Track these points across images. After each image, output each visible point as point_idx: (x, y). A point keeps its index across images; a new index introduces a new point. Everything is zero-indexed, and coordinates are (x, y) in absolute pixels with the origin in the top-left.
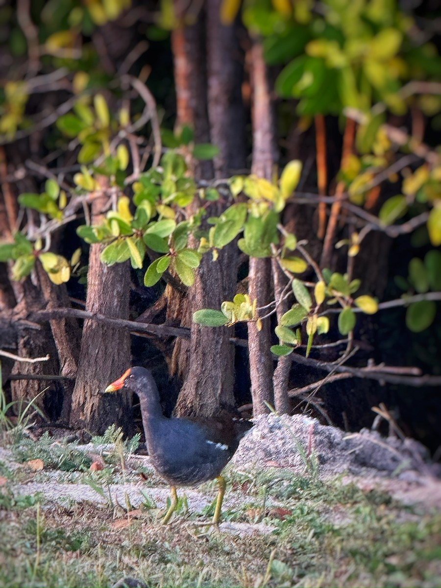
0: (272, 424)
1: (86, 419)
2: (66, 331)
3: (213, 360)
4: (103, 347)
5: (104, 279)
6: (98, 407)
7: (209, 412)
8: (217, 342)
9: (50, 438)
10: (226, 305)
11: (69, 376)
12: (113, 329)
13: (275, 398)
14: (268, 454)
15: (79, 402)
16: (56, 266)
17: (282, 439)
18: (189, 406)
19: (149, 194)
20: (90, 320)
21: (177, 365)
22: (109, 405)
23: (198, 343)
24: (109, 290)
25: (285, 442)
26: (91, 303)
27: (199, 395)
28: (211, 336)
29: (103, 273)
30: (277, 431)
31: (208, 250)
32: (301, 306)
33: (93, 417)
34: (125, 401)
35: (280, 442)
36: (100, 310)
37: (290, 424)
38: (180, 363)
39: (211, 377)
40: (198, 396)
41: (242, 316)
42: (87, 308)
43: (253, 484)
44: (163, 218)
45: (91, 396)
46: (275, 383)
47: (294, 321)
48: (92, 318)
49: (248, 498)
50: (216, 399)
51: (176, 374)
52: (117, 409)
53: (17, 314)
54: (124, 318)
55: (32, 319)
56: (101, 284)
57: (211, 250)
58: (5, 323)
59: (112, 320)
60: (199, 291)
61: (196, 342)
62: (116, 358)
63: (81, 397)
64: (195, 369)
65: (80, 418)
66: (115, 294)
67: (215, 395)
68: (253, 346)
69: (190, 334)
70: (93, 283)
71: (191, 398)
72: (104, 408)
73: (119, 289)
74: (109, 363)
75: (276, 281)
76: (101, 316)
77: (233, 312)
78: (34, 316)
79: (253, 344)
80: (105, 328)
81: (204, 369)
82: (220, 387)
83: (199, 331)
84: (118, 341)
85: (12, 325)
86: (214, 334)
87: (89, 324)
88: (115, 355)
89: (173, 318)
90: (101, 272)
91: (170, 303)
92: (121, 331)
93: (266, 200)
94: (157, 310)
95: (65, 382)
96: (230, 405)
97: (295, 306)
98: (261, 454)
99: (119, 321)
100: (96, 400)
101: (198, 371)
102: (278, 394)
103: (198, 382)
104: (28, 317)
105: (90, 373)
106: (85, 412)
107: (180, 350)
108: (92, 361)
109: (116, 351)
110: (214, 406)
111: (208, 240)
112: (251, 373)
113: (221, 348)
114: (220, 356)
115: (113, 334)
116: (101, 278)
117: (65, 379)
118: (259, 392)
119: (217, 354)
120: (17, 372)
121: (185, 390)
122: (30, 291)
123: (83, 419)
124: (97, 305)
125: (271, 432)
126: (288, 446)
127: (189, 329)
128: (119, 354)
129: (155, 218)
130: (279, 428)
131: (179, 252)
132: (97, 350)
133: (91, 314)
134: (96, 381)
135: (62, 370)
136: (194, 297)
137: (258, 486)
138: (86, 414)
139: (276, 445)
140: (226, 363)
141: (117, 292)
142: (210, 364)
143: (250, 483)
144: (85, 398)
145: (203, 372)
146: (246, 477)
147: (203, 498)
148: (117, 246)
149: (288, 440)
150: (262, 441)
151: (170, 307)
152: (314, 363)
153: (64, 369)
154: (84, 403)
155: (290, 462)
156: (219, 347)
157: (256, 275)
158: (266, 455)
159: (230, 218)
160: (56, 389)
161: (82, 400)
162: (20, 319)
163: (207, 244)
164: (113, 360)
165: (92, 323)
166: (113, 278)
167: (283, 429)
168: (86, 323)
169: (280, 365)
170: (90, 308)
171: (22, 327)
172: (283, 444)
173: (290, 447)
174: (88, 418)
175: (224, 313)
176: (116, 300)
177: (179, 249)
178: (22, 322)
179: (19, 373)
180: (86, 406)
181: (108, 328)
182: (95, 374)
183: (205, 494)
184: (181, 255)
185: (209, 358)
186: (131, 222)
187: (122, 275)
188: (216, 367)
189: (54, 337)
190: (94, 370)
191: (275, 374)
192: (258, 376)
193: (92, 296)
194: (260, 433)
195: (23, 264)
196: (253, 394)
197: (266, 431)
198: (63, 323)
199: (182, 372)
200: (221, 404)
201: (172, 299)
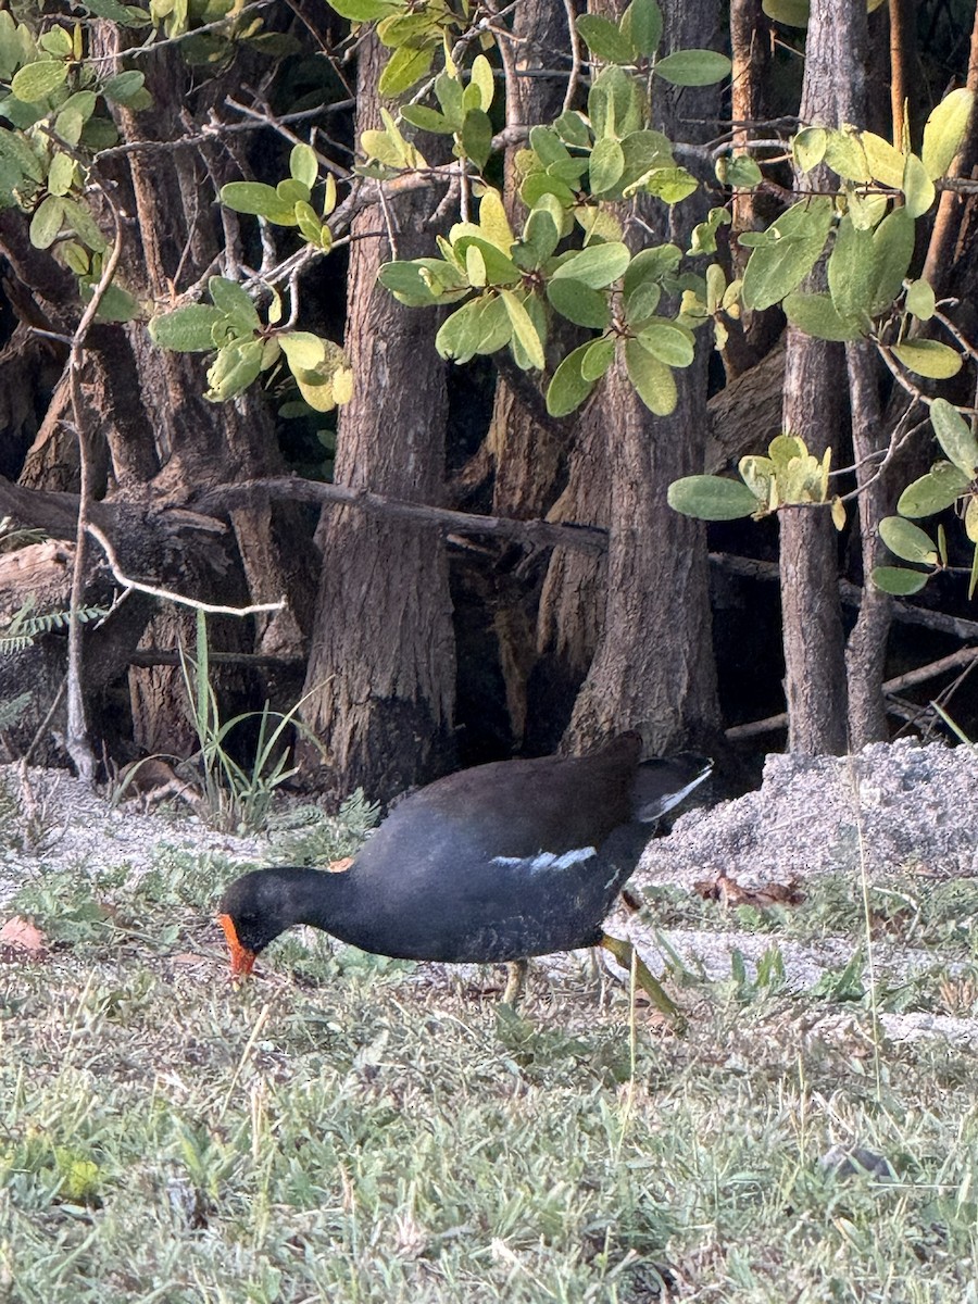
0: (905, 767)
1: (336, 763)
2: (275, 539)
3: (669, 611)
4: (380, 579)
5: (382, 402)
6: (369, 732)
7: (656, 747)
8: (679, 563)
9: (368, 804)
10: (750, 465)
11: (282, 655)
12: (406, 531)
13: (851, 706)
14: (903, 844)
15: (318, 719)
16: (320, 365)
17: (935, 805)
18: (606, 728)
19: (557, 178)
20: (347, 508)
21: (553, 623)
22: (397, 728)
23: (629, 568)
24: (396, 431)
25: (945, 814)
26: (348, 468)
27: (633, 703)
28: (663, 547)
29: (379, 386)
30: (922, 785)
31: (701, 322)
32: (952, 468)
33: (354, 761)
34: (436, 717)
35: (932, 815)
36: (373, 486)
37: (953, 768)
38: (560, 620)
39: (662, 655)
40: (629, 702)
41: (795, 493)
42: (337, 479)
43: (917, 917)
44: (597, 240)
45: (350, 704)
46: (851, 667)
47: (931, 506)
48: (353, 503)
49: (911, 955)
50: (675, 711)
51: (550, 646)
52: (417, 739)
53: (162, 494)
54: (432, 503)
55: (199, 507)
56: (375, 415)
57: (710, 322)
58: (130, 517)
59: (405, 509)
60: (631, 431)
61: (624, 566)
62: (414, 606)
63: (325, 705)
64: (620, 634)
65: (323, 762)
66: (410, 440)
67: (671, 700)
68: (792, 571)
69: (607, 545)
70: (353, 412)
71: (610, 708)
72: (384, 734)
73: (421, 429)
74: (396, 620)
75: (855, 403)
76: (378, 499)
77: (774, 483)
78: (204, 500)
79: (791, 568)
80: (386, 531)
81: (644, 635)
82: (686, 679)
83: (632, 535)
84: (417, 564)
85: (148, 524)
86: (671, 542)
87: (345, 517)
88: (411, 600)
89: (510, 506)
90: (374, 386)
91: (503, 469)
92: (425, 537)
93: (884, 188)
94: (468, 486)
95: (271, 671)
96: (710, 726)
97: (939, 466)
98: (886, 846)
99: (425, 510)
100: (363, 716)
101: (630, 638)
102: (857, 695)
103: (629, 668)
104: (191, 500)
105: (347, 645)
106: (334, 745)
107: (560, 590)
108: (352, 615)
109: (413, 587)
110: (671, 728)
111: (702, 297)
112: (786, 640)
113: (689, 577)
114: (687, 600)
115: (407, 544)
116: (375, 400)
117: (270, 662)
118: (805, 689)
119: (678, 593)
120: (148, 645)
121: (593, 686)
122: (194, 436)
123: (330, 764)
124: (363, 471)
125: (906, 788)
126: (953, 824)
127: (606, 533)
128: (420, 595)
129: (575, 239)
130: (927, 779)
131: (638, 327)
132: (364, 588)
133: (353, 494)
134: (361, 666)
135: (262, 639)
136: (619, 447)
137: (933, 922)
138: (338, 751)
139: (921, 822)
140: (700, 618)
141: (417, 435)
142: (658, 621)
143: (910, 917)
144: (335, 711)
145: (642, 642)
146: (897, 901)
147: (804, 954)
148: (478, 311)
149: (950, 810)
150: (885, 810)
151: (502, 478)
152: (923, 616)
153: (266, 637)
154: (332, 723)
155: (962, 865)
156: (684, 575)
157: (801, 387)
158: (898, 849)
159: (793, 233)
160: (247, 689)
161: (325, 715)
162: (167, 508)
163: (701, 305)
164: (405, 612)
165: (351, 517)
166: (406, 399)
167: (937, 780)
168: (336, 517)
169: (864, 621)
170: (346, 477)
171: (175, 528)
172: (939, 818)
173: (957, 826)
174: (343, 762)
175: (748, 483)
176: (412, 457)
177: (638, 318)
178: (176, 513)
179: (154, 649)
180: (337, 729)
181: (392, 530)
182: (361, 648)
183: (807, 944)
184: (642, 335)
185: (659, 607)
186: (513, 249)
187: (429, 391)
188: (674, 629)
189: (242, 554)
190: (358, 635)
191: (851, 644)
192: (803, 647)
193: (351, 448)
194: (877, 791)
195: (235, 358)
196: (789, 696)
197: (892, 785)
198: (266, 518)
199: (567, 644)
200: (686, 723)
201: (507, 458)
